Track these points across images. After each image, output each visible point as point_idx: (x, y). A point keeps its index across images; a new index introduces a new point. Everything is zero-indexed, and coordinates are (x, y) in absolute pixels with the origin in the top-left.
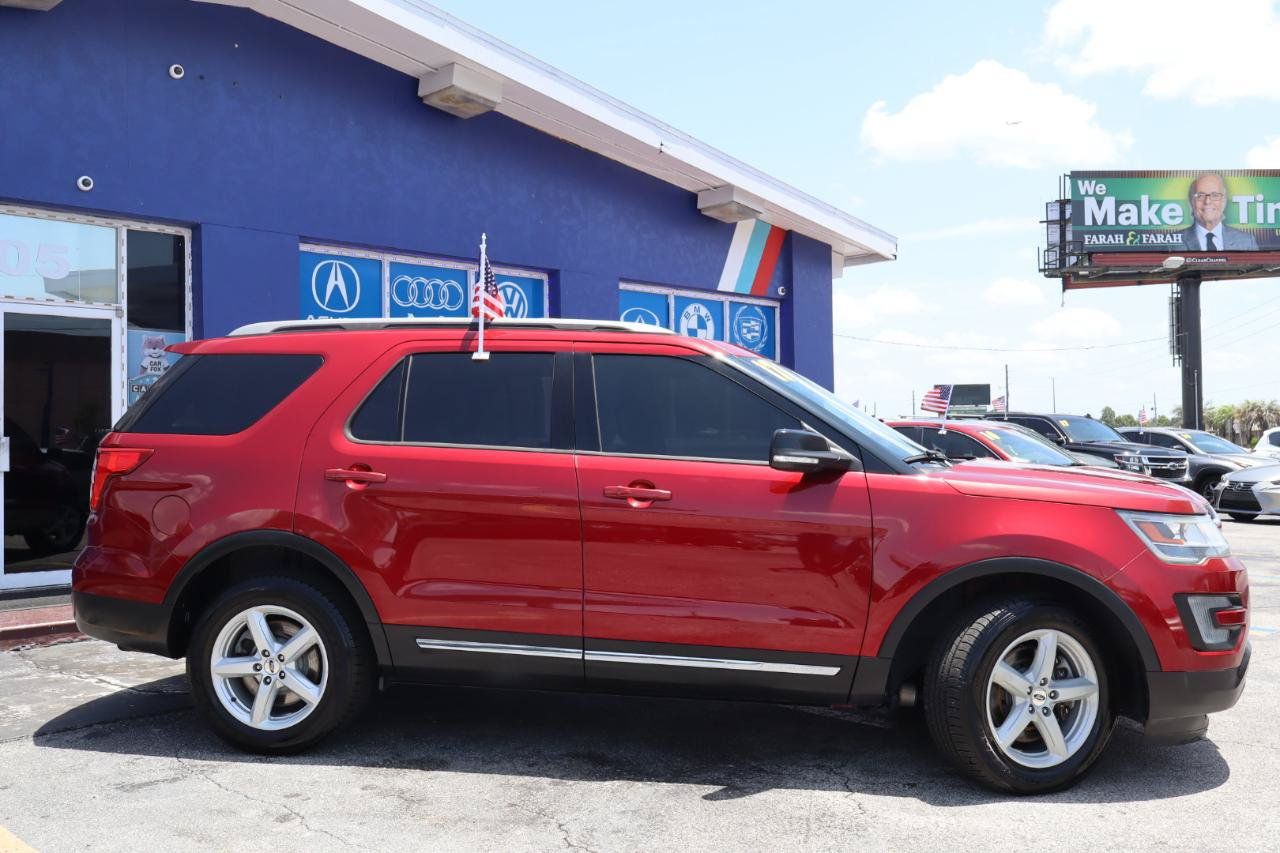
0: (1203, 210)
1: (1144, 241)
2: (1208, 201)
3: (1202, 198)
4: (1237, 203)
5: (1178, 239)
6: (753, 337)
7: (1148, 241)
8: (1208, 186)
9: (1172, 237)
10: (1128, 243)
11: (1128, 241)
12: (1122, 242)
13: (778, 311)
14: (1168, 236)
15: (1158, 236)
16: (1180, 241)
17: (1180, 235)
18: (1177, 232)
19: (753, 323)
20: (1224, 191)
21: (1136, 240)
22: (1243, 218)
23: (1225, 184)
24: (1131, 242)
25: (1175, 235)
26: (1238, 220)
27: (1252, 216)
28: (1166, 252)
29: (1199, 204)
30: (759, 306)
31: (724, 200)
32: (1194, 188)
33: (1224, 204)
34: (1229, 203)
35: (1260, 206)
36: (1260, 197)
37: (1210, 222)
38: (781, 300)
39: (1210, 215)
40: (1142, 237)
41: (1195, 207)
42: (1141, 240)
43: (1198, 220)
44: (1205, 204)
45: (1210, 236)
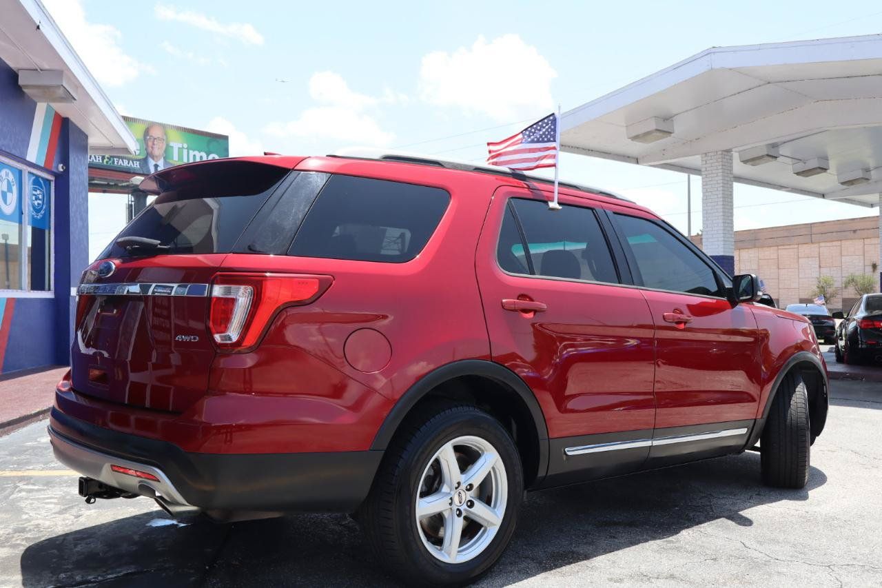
0: (152, 148)
1: (116, 163)
2: (155, 143)
3: (152, 140)
4: (172, 147)
5: (136, 165)
6: (38, 204)
7: (118, 163)
8: (156, 133)
9: (133, 163)
10: (105, 163)
11: (105, 161)
12: (101, 161)
13: (53, 185)
14: (131, 162)
15: (124, 160)
16: (138, 166)
17: (138, 163)
18: (136, 160)
19: (38, 192)
20: (165, 138)
21: (110, 162)
22: (176, 157)
23: (166, 134)
24: (107, 162)
25: (135, 162)
26: (173, 159)
27: (180, 157)
28: (130, 173)
29: (150, 144)
30: (42, 178)
31: (54, 82)
32: (147, 132)
33: (164, 147)
34: (168, 146)
35: (185, 152)
36: (185, 146)
37: (157, 157)
38: (58, 176)
39: (157, 152)
40: (114, 160)
41: (147, 145)
42: (114, 162)
43: (149, 155)
44: (154, 144)
45: (156, 166)
